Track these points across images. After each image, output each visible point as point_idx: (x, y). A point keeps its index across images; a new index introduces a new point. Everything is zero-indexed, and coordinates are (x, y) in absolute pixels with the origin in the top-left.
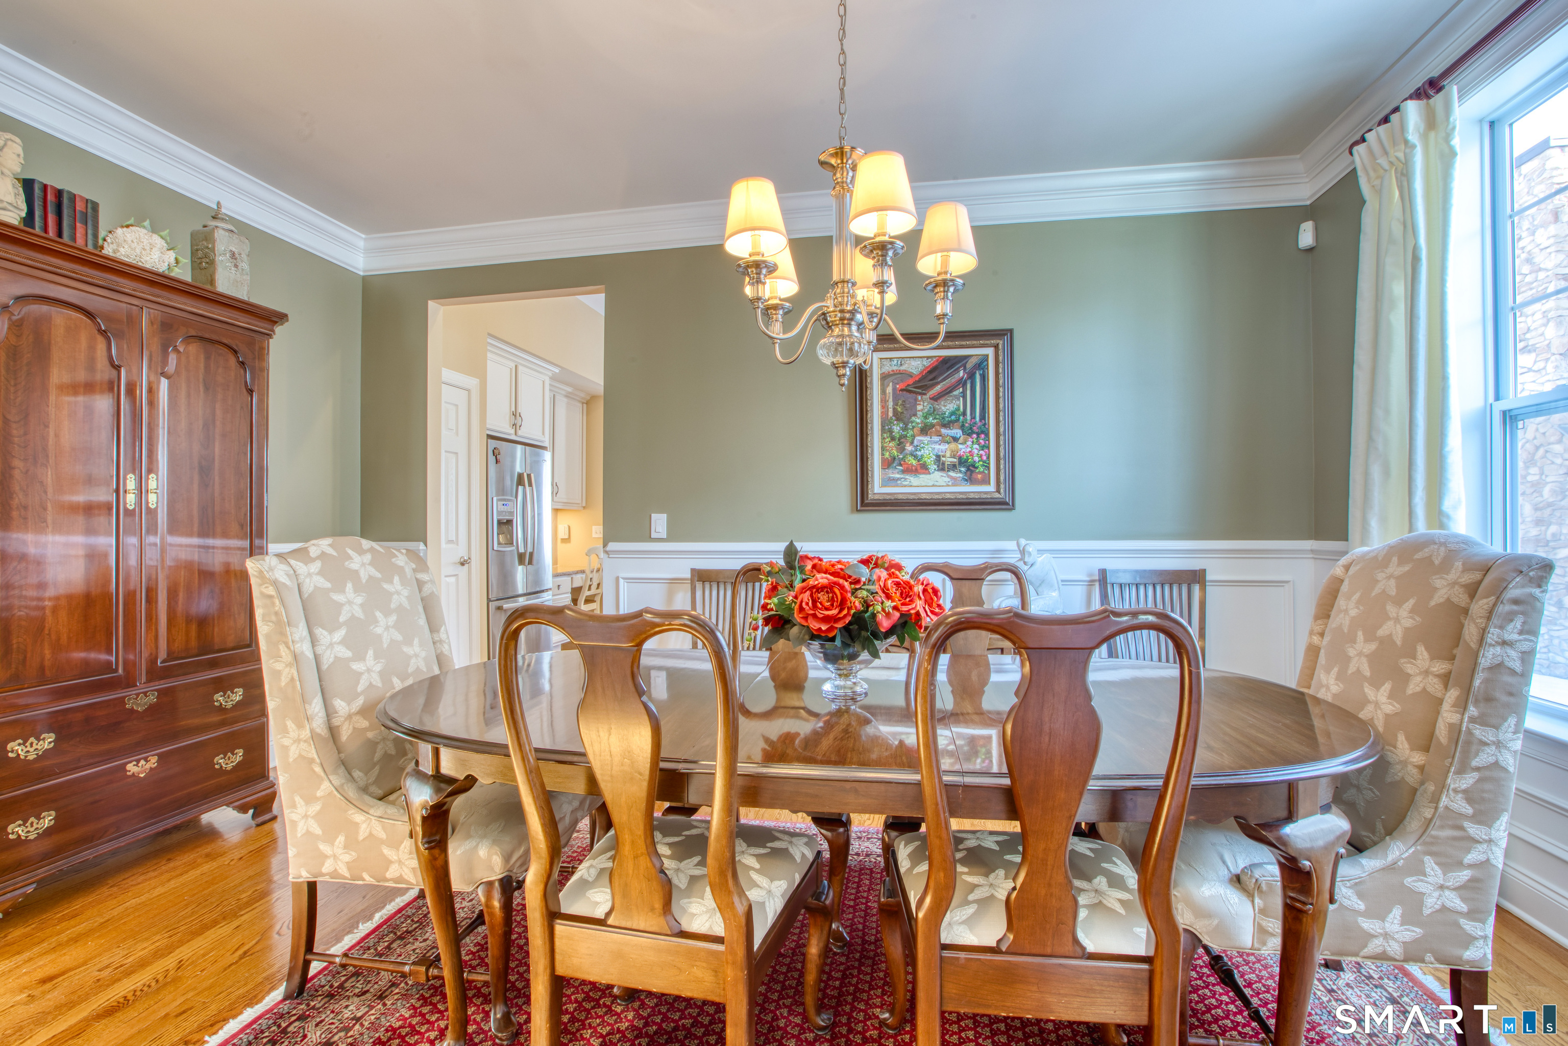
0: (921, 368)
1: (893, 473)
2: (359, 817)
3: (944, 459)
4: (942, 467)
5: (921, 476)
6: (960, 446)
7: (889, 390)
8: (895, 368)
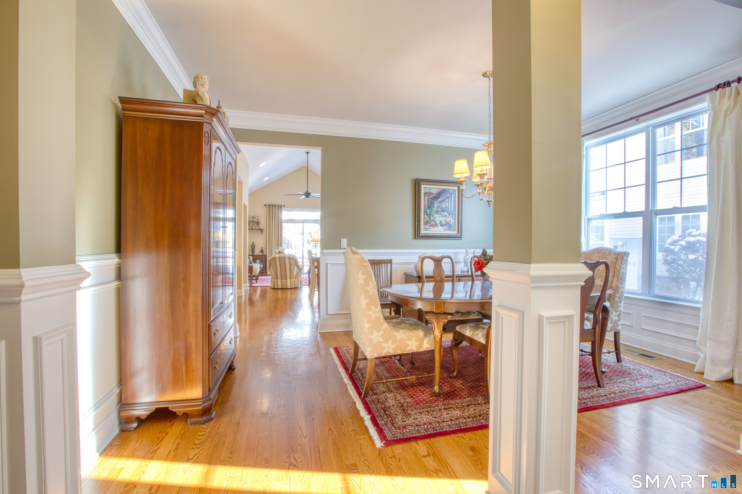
0: (436, 192)
1: (427, 226)
2: (396, 334)
3: (442, 222)
4: (442, 225)
5: (435, 228)
6: (447, 218)
7: (426, 198)
8: (428, 191)
